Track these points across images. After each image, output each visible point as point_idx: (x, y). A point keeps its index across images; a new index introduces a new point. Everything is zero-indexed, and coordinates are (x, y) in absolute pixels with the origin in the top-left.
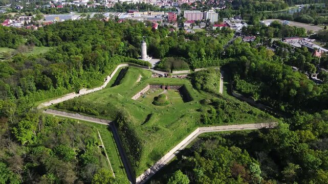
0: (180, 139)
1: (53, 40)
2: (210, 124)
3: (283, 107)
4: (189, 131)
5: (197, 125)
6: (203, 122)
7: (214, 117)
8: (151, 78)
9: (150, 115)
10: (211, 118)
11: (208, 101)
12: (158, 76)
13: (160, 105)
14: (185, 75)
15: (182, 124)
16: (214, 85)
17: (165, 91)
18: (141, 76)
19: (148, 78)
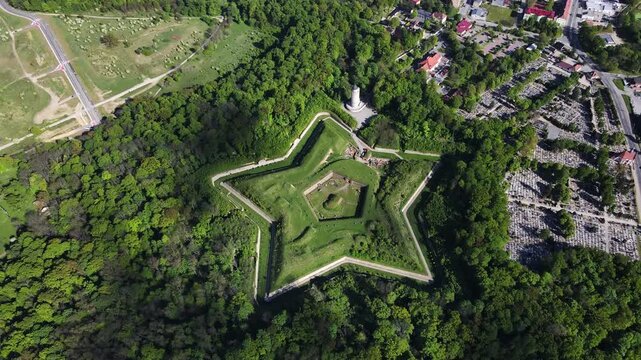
0: (321, 265)
1: (256, 17)
2: (356, 257)
3: (443, 260)
4: (333, 259)
5: (344, 254)
6: (351, 252)
7: (363, 252)
8: (344, 154)
9: (307, 229)
10: (360, 251)
11: (372, 227)
12: (353, 152)
13: (329, 209)
14: (386, 160)
15: (329, 252)
16: (402, 196)
17: (347, 185)
18: (331, 151)
19: (339, 155)
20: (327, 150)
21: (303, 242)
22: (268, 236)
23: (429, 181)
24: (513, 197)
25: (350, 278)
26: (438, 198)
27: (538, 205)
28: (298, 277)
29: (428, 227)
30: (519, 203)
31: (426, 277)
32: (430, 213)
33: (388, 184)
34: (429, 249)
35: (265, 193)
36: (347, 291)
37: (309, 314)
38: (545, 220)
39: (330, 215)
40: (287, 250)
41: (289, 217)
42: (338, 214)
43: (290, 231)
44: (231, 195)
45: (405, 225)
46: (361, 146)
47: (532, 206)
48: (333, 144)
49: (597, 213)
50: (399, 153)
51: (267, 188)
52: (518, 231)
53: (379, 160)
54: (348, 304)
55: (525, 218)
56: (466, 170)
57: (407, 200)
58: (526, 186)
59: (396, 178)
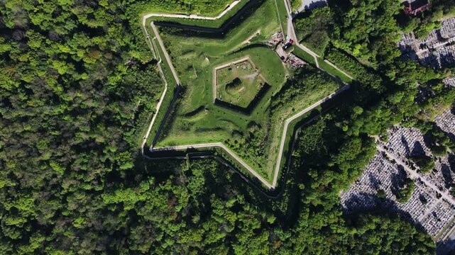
0: (199, 142)
2: (228, 148)
4: (210, 141)
5: (220, 141)
6: (226, 142)
8: (270, 38)
9: (201, 108)
10: (232, 146)
11: (252, 130)
12: (278, 40)
13: (229, 93)
14: (303, 63)
15: (209, 136)
16: (293, 110)
17: (256, 74)
18: (259, 32)
19: (264, 38)
20: (255, 30)
21: (193, 119)
22: (171, 97)
23: (328, 101)
24: (385, 147)
25: (214, 164)
26: (321, 126)
27: (399, 162)
28: (179, 144)
29: (296, 148)
30: (384, 155)
31: (271, 184)
32: (305, 136)
33: (287, 95)
34: (286, 165)
35: (181, 58)
36: (207, 174)
37: (169, 188)
38: (394, 178)
39: (227, 99)
40: (178, 121)
41: (191, 91)
42: (234, 101)
43: (187, 104)
44: (156, 40)
45: (280, 138)
46: (291, 35)
47: (393, 162)
48: (264, 24)
49: (441, 189)
50: (319, 59)
51: (185, 53)
52: (365, 178)
53: (296, 59)
54: (203, 183)
55: (379, 170)
56: (359, 117)
57: (296, 113)
58: (404, 141)
59: (298, 91)
